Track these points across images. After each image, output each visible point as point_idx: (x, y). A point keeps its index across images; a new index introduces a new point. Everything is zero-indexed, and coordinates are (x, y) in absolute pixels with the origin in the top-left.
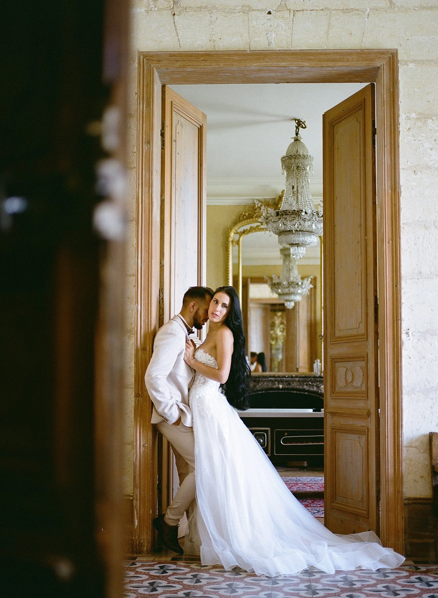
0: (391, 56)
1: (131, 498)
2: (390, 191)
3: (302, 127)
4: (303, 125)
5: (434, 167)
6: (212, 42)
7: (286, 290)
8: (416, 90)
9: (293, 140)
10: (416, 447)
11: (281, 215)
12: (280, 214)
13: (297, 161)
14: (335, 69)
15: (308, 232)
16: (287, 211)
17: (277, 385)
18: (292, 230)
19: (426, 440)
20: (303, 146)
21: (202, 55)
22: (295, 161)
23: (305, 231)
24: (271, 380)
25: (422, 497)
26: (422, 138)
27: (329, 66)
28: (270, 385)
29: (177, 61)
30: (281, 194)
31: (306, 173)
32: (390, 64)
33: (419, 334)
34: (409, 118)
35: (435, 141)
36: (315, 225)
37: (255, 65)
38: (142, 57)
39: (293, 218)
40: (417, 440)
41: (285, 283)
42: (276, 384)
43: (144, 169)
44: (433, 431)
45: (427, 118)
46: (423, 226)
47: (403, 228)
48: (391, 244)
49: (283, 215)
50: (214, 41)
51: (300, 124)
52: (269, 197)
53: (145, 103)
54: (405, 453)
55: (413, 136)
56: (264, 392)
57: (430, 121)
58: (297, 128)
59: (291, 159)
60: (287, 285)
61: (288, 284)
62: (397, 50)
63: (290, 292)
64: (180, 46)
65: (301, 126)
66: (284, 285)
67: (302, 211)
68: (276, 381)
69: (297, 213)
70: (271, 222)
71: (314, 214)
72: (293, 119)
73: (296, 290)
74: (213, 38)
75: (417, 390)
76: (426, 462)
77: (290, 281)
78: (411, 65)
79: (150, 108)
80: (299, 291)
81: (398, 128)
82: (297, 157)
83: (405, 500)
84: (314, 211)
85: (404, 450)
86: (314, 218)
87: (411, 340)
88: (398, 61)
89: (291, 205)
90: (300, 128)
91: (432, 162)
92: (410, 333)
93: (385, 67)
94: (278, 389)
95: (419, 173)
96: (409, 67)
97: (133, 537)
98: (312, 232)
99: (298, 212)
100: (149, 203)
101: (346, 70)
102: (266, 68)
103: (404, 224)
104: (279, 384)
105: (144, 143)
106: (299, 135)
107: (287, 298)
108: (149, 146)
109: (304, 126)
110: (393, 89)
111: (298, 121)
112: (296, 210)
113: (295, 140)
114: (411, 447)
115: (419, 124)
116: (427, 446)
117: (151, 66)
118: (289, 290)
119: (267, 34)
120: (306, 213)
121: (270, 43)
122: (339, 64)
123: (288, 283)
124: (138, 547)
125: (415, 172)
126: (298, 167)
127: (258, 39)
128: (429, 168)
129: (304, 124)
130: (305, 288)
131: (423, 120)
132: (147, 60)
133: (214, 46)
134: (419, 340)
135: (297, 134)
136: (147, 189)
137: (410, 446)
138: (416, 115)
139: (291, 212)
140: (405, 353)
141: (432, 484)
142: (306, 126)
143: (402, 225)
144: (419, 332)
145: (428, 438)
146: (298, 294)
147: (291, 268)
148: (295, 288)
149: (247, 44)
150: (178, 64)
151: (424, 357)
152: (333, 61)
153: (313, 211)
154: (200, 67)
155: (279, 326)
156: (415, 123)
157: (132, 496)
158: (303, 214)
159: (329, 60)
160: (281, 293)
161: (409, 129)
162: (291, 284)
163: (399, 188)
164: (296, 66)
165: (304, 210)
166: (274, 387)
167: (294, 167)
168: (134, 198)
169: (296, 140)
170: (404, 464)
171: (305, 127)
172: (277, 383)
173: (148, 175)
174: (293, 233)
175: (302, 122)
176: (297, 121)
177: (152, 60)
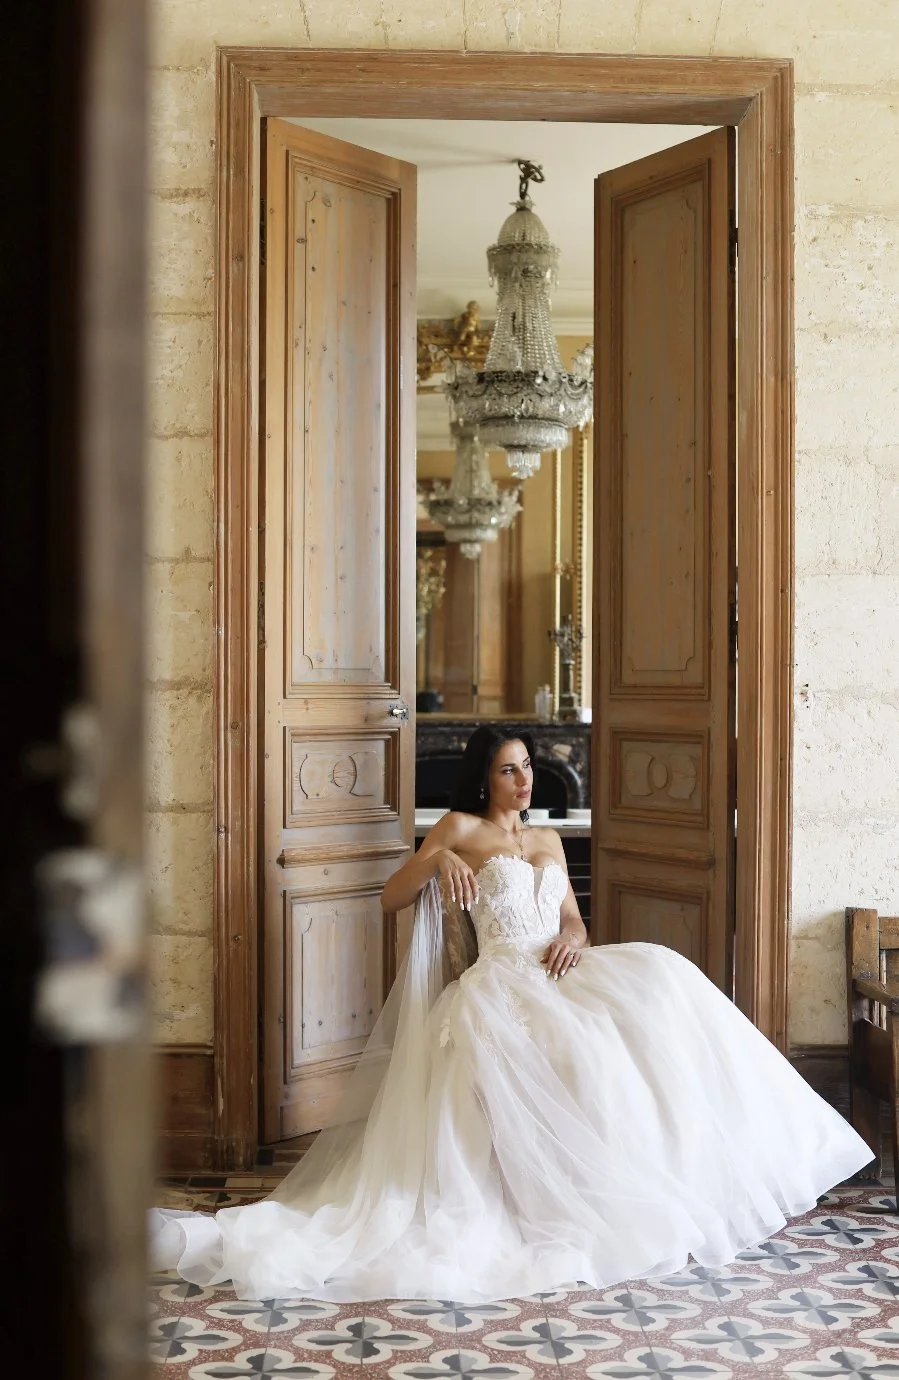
0: (779, 74)
1: (209, 1052)
2: (773, 380)
3: (535, 180)
4: (537, 174)
5: (867, 326)
6: (380, 26)
7: (463, 519)
8: (831, 151)
9: (513, 209)
10: (816, 938)
11: (488, 382)
12: (487, 379)
13: (524, 257)
14: (655, 98)
15: (548, 419)
16: (501, 372)
17: (456, 744)
18: (513, 416)
19: (840, 923)
20: (538, 223)
21: (360, 59)
22: (519, 258)
23: (542, 419)
24: (442, 733)
25: (827, 1043)
26: (842, 262)
27: (641, 94)
28: (441, 744)
29: (303, 70)
30: (465, 310)
31: (543, 285)
32: (776, 93)
33: (829, 695)
34: (813, 216)
35: (870, 268)
36: (565, 406)
37: (478, 85)
38: (225, 59)
39: (515, 390)
40: (819, 924)
41: (461, 502)
42: (453, 741)
43: (231, 319)
44: (853, 905)
45: (853, 216)
46: (842, 458)
47: (799, 462)
48: (773, 497)
49: (493, 382)
50: (385, 26)
51: (529, 172)
52: (437, 317)
53: (232, 166)
54: (793, 952)
55: (823, 255)
56: (427, 758)
57: (860, 223)
58: (523, 180)
59: (510, 253)
60: (466, 506)
61: (469, 504)
62: (791, 62)
63: (474, 521)
64: (308, 35)
65: (532, 176)
66: (460, 506)
67: (536, 373)
68: (454, 734)
69: (525, 379)
70: (465, 396)
71: (564, 380)
72: (513, 161)
73: (487, 516)
74: (384, 19)
75: (821, 816)
76: (838, 970)
77: (472, 497)
78: (821, 96)
79: (244, 176)
80: (494, 521)
81: (792, 238)
82: (523, 250)
83: (792, 1049)
84: (563, 375)
85: (793, 943)
86: (562, 389)
87: (812, 707)
88: (792, 86)
89: (513, 359)
90: (531, 182)
91: (864, 316)
92: (810, 695)
93: (764, 97)
94: (459, 751)
95: (834, 340)
96: (817, 100)
97: (214, 1133)
98: (556, 421)
99: (527, 375)
100: (243, 397)
101: (678, 100)
102: (501, 92)
103: (800, 452)
104: (460, 741)
105: (231, 260)
106: (527, 198)
107: (466, 534)
108: (241, 264)
109: (539, 177)
110: (783, 148)
111: (526, 165)
112: (523, 371)
113: (518, 210)
114: (806, 937)
115: (837, 228)
116: (841, 937)
117: (245, 80)
118: (471, 518)
119: (504, 13)
120: (545, 378)
121: (510, 36)
122: (664, 88)
123: (469, 499)
124: (225, 1157)
125: (826, 337)
126: (525, 272)
127: (484, 24)
128: (857, 328)
129: (540, 174)
130: (506, 512)
131: (845, 221)
132: (236, 65)
133: (386, 37)
134: (829, 708)
135: (523, 195)
136: (238, 365)
137: (803, 936)
138: (830, 209)
139: (511, 375)
140: (798, 737)
141: (850, 1017)
142: (542, 177)
143: (797, 456)
144: (828, 691)
145: (842, 919)
146: (490, 526)
147: (475, 467)
148: (484, 513)
149: (458, 34)
150: (305, 77)
151: (838, 747)
152: (652, 82)
153: (560, 374)
154: (353, 85)
155: (427, 580)
156: (828, 228)
157: (210, 1047)
158: (539, 381)
159: (643, 79)
160: (454, 522)
161: (814, 240)
162: (475, 504)
163: (793, 373)
164: (568, 91)
165: (541, 373)
166: (450, 747)
167: (517, 272)
168: (207, 385)
169: (522, 209)
170: (791, 975)
171: (542, 180)
172: (455, 738)
173: (239, 330)
174: (514, 424)
175: (534, 167)
176: (522, 166)
177: (249, 67)
